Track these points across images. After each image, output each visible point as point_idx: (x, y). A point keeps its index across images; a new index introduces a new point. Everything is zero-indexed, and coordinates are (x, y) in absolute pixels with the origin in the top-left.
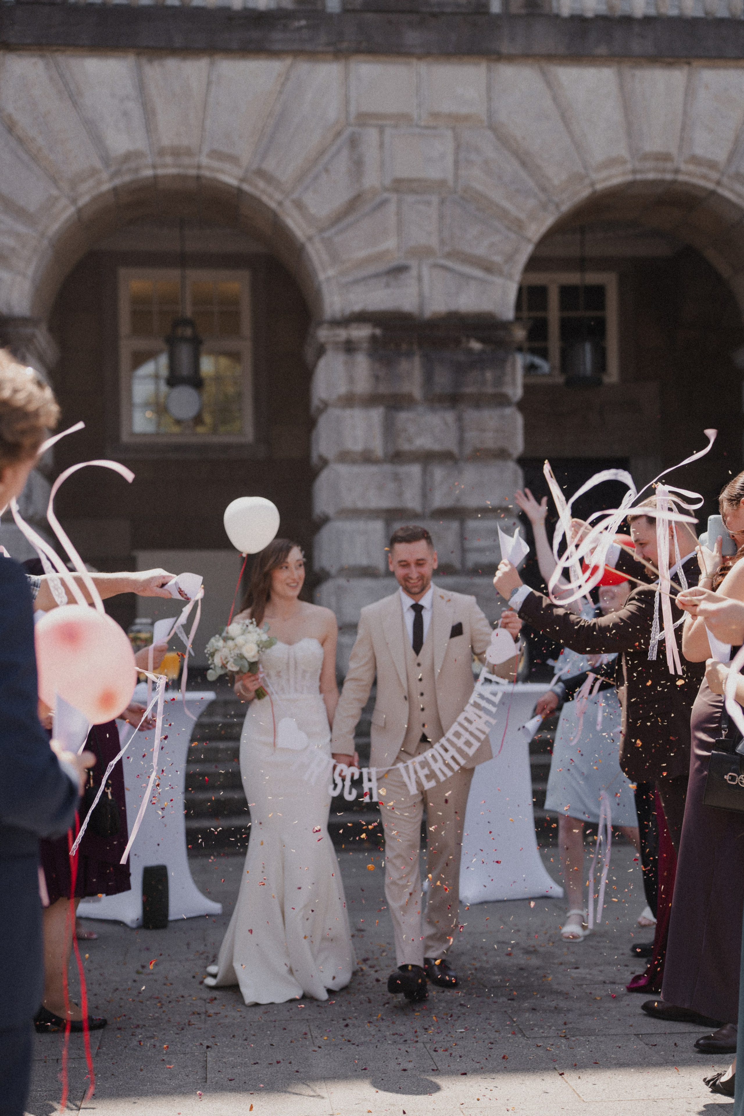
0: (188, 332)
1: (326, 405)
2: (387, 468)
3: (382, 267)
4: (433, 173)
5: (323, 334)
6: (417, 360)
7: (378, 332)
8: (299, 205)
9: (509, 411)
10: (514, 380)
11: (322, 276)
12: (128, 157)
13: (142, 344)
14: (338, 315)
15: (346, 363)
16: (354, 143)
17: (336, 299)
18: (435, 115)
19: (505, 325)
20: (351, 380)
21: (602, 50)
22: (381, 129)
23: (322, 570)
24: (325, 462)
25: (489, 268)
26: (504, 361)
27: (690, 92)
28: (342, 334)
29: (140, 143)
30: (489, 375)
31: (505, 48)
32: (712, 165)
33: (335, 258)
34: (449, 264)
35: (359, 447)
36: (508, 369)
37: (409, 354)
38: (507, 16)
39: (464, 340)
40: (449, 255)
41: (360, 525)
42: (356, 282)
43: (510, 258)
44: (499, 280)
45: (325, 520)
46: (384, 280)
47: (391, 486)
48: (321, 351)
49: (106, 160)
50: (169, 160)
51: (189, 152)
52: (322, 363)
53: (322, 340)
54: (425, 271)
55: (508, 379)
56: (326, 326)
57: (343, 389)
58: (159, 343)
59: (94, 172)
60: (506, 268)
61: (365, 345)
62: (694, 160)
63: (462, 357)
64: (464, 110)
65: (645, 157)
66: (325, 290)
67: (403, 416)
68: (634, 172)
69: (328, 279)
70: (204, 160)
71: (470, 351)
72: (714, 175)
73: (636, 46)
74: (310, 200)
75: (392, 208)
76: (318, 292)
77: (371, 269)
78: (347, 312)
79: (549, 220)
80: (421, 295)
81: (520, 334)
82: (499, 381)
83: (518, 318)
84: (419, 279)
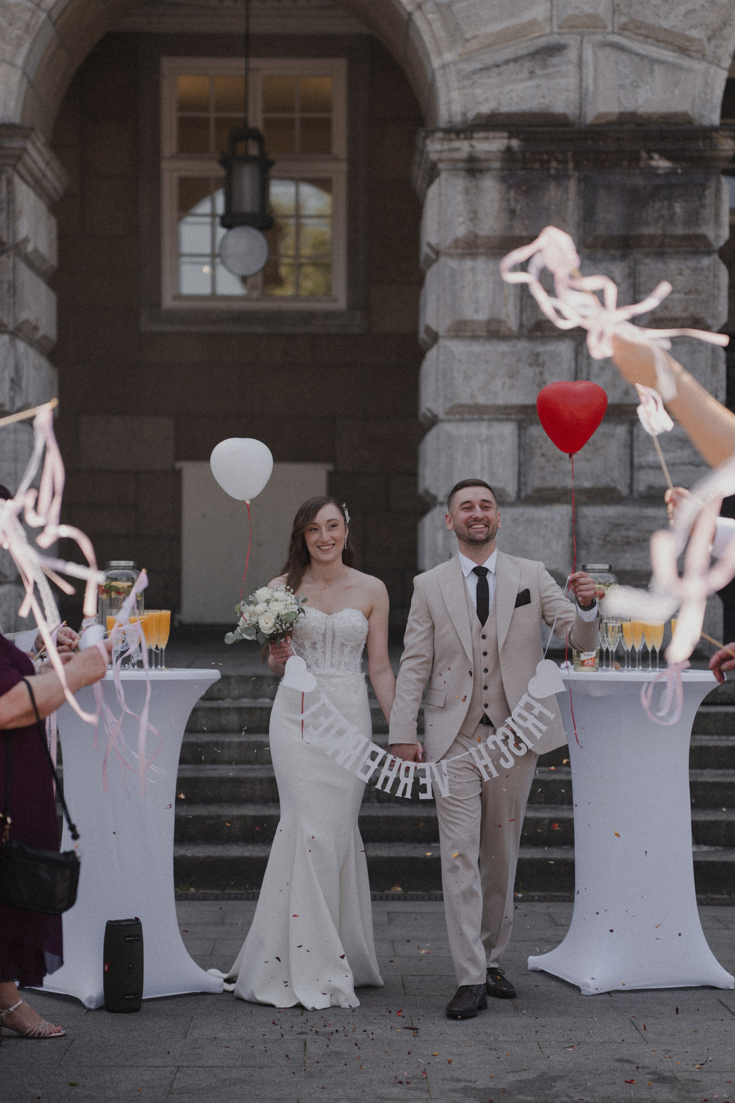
0: (253, 149)
1: (438, 253)
2: (523, 346)
3: (523, 48)
5: (435, 148)
6: (572, 185)
7: (515, 143)
9: (706, 261)
10: (717, 217)
11: (436, 62)
14: (458, 119)
15: (467, 191)
17: (455, 94)
19: (706, 133)
20: (474, 216)
23: (427, 492)
24: (434, 337)
25: (684, 47)
26: (703, 187)
28: (463, 148)
30: (678, 208)
33: (455, 35)
34: (625, 41)
35: (482, 316)
36: (709, 200)
37: (560, 178)
39: (644, 155)
40: (624, 28)
41: (483, 429)
42: (486, 69)
44: (699, 66)
45: (434, 421)
46: (527, 65)
47: (529, 372)
48: (432, 173)
52: (433, 191)
53: (433, 156)
54: (588, 55)
55: (708, 212)
56: (439, 135)
57: (461, 232)
60: (709, 49)
61: (497, 165)
63: (639, 181)
66: (440, 83)
69: (444, 67)
71: (652, 172)
76: (431, 87)
77: (509, 53)
78: (471, 115)
80: (580, 88)
81: (726, 146)
82: (694, 217)
84: (580, 64)
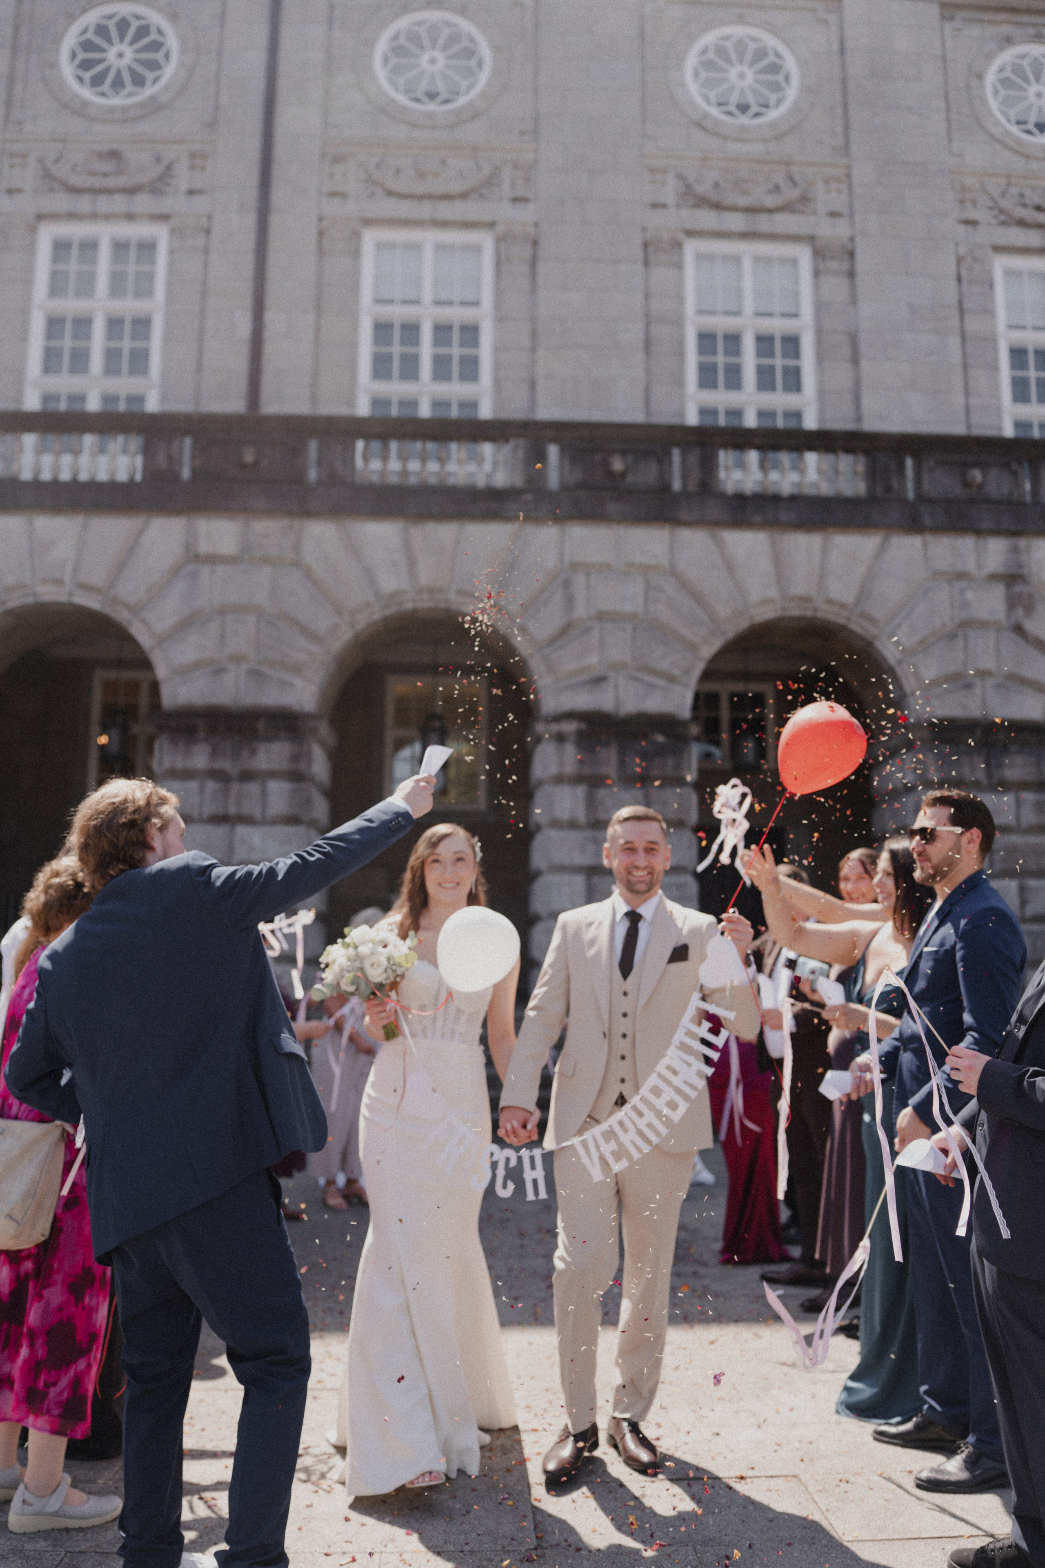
0: (436, 724)
1: (540, 783)
2: (589, 834)
3: (587, 677)
4: (627, 608)
5: (540, 727)
6: (613, 749)
7: (583, 726)
8: (523, 630)
9: (686, 790)
10: (690, 766)
12: (395, 594)
13: (401, 732)
14: (552, 713)
15: (557, 751)
16: (567, 584)
17: (552, 700)
18: (631, 565)
19: (682, 724)
20: (561, 764)
21: (758, 519)
22: (588, 574)
24: (540, 828)
25: (671, 679)
26: (683, 750)
27: (825, 552)
28: (555, 728)
29: (404, 584)
30: (669, 762)
31: (683, 515)
32: (842, 606)
33: (550, 669)
34: (639, 675)
35: (566, 816)
36: (687, 756)
37: (607, 745)
38: (685, 494)
39: (651, 734)
40: (639, 669)
42: (567, 688)
43: (687, 672)
44: (678, 689)
45: (539, 873)
46: (589, 687)
48: (538, 740)
49: (378, 595)
50: (425, 596)
51: (440, 590)
52: (539, 750)
53: (539, 732)
54: (621, 681)
55: (687, 765)
56: (543, 721)
57: (555, 771)
58: (413, 732)
59: (368, 605)
60: (684, 680)
61: (573, 737)
62: (830, 602)
63: (649, 747)
64: (653, 561)
65: (792, 598)
66: (543, 694)
67: (602, 793)
68: (783, 609)
70: (452, 596)
71: (655, 743)
72: (845, 613)
73: (784, 516)
74: (532, 626)
75: (596, 633)
76: (537, 698)
77: (578, 679)
78: (559, 711)
79: (717, 644)
80: (617, 698)
81: (695, 730)
82: (678, 767)
83: (695, 718)
84: (616, 687)
